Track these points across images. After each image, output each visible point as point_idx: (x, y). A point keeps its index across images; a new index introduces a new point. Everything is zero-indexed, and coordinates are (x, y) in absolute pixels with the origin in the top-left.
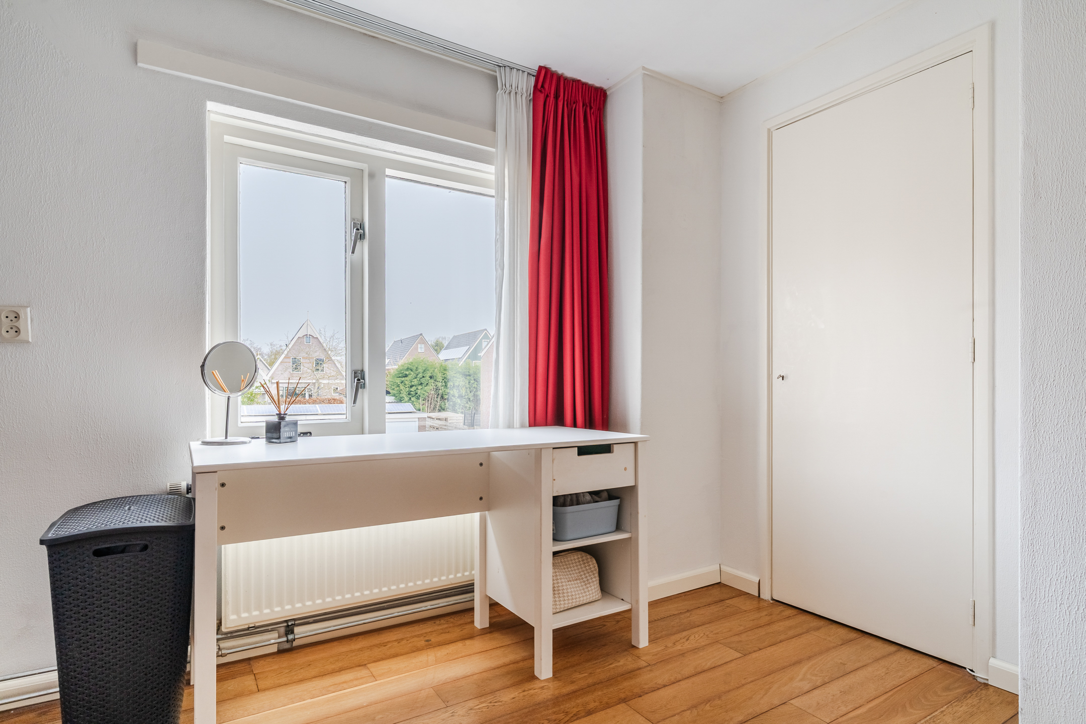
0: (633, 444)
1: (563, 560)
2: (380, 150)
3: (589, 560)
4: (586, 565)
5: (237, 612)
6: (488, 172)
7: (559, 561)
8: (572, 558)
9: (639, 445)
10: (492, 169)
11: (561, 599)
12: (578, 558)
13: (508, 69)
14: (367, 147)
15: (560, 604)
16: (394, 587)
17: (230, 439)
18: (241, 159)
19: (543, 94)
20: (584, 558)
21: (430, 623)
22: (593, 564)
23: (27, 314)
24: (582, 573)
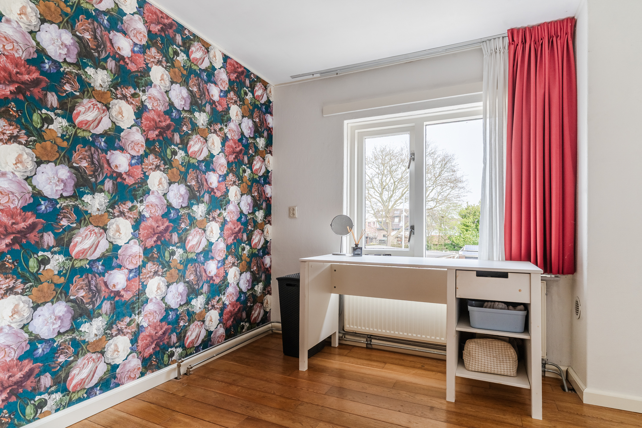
0: (529, 274)
1: (488, 343)
2: (417, 115)
3: (508, 348)
4: (506, 351)
5: (349, 324)
6: (479, 106)
7: (485, 342)
8: (497, 344)
9: (532, 275)
10: (481, 104)
11: (477, 364)
12: (501, 345)
13: (488, 42)
14: (411, 116)
15: (475, 367)
16: (414, 335)
17: (341, 253)
18: (365, 137)
19: (514, 45)
20: (505, 346)
21: (435, 361)
22: (512, 353)
23: (296, 208)
24: (501, 355)
